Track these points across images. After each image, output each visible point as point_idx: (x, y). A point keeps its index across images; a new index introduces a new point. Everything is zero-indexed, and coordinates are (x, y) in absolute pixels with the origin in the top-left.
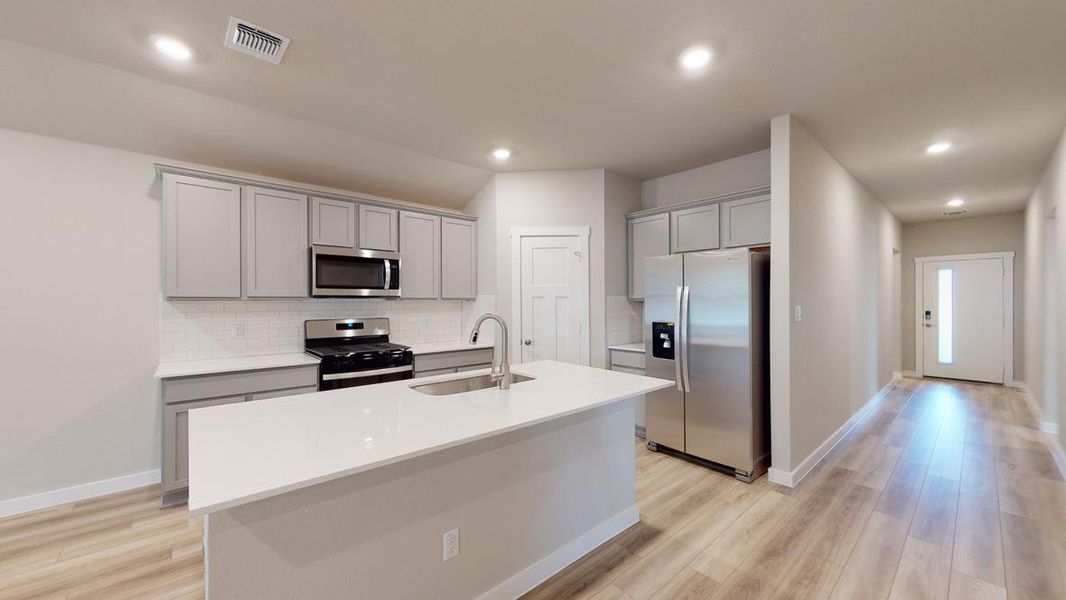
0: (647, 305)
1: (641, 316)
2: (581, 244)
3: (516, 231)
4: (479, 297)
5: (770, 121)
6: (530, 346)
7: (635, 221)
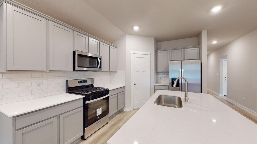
0: (170, 73)
1: (169, 76)
2: (148, 57)
3: (132, 52)
4: (118, 71)
5: (202, 31)
6: (135, 85)
7: (158, 52)
